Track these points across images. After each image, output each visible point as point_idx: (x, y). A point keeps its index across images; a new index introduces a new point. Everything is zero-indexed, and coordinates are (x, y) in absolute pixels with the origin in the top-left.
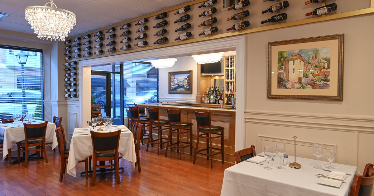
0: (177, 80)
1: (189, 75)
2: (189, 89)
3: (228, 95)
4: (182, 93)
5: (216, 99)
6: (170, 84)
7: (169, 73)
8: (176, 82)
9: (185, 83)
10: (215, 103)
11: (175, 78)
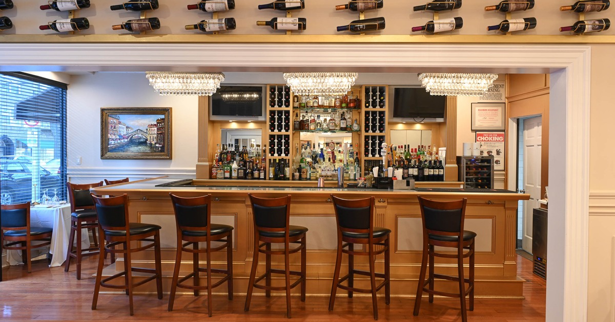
0: (127, 127)
1: (163, 117)
2: (163, 147)
3: (277, 161)
4: (145, 157)
5: (246, 170)
6: (106, 136)
7: (103, 110)
8: (123, 132)
9: (152, 136)
10: (245, 178)
11: (120, 123)
